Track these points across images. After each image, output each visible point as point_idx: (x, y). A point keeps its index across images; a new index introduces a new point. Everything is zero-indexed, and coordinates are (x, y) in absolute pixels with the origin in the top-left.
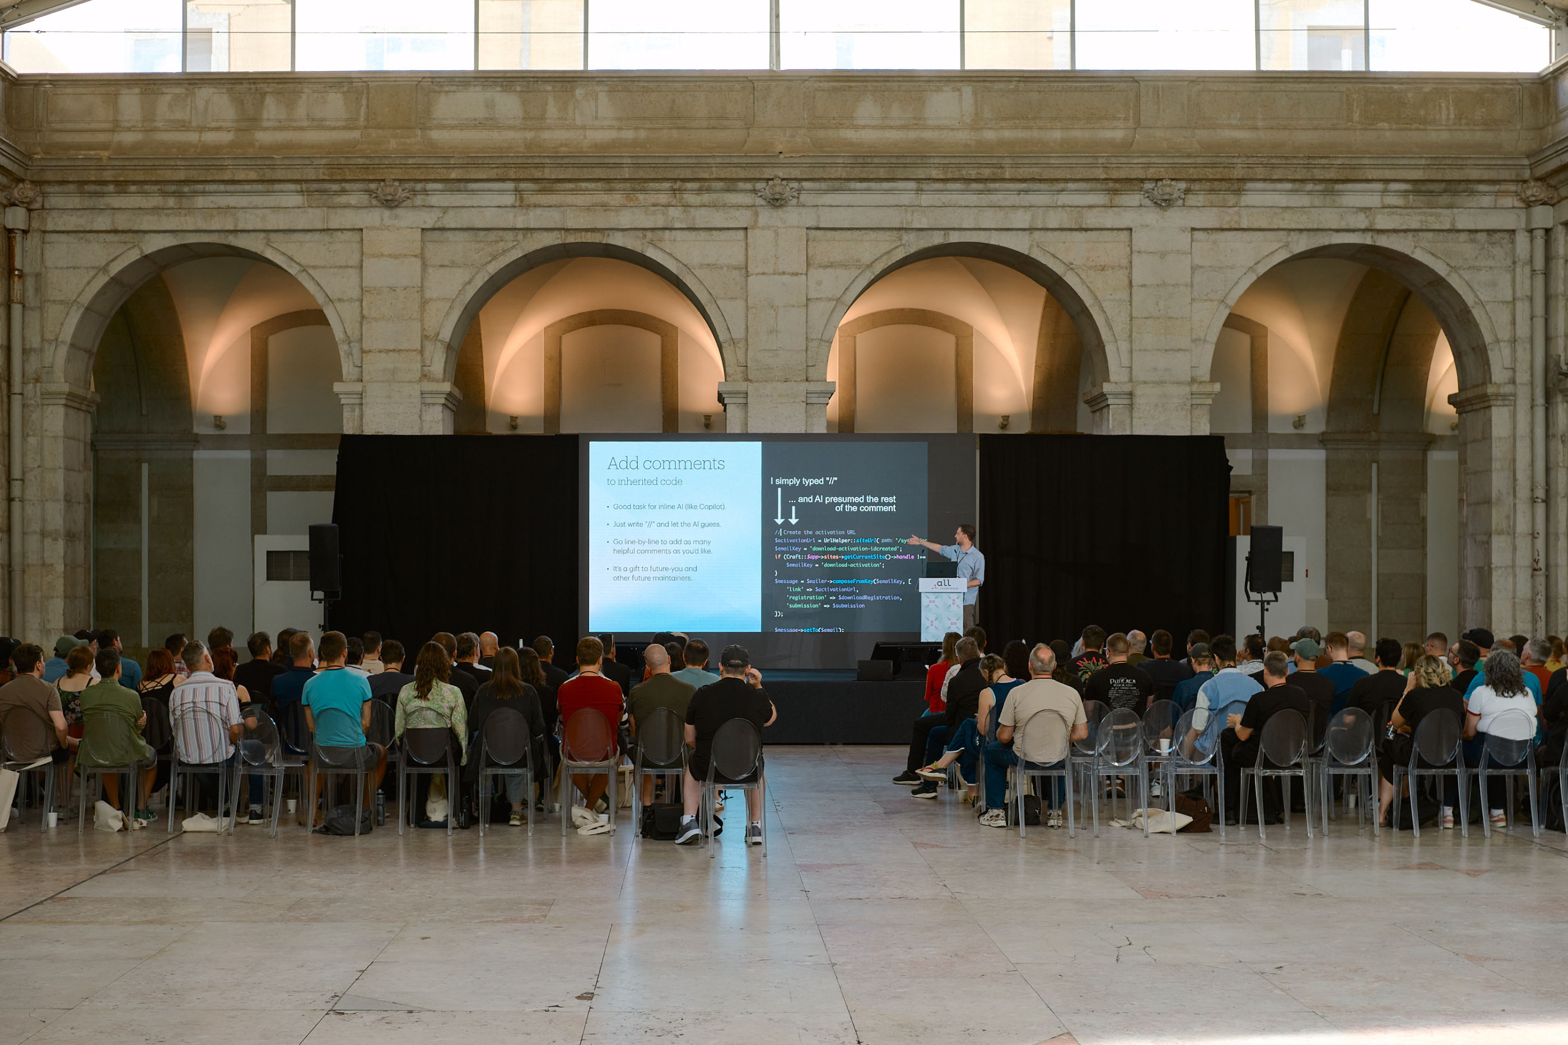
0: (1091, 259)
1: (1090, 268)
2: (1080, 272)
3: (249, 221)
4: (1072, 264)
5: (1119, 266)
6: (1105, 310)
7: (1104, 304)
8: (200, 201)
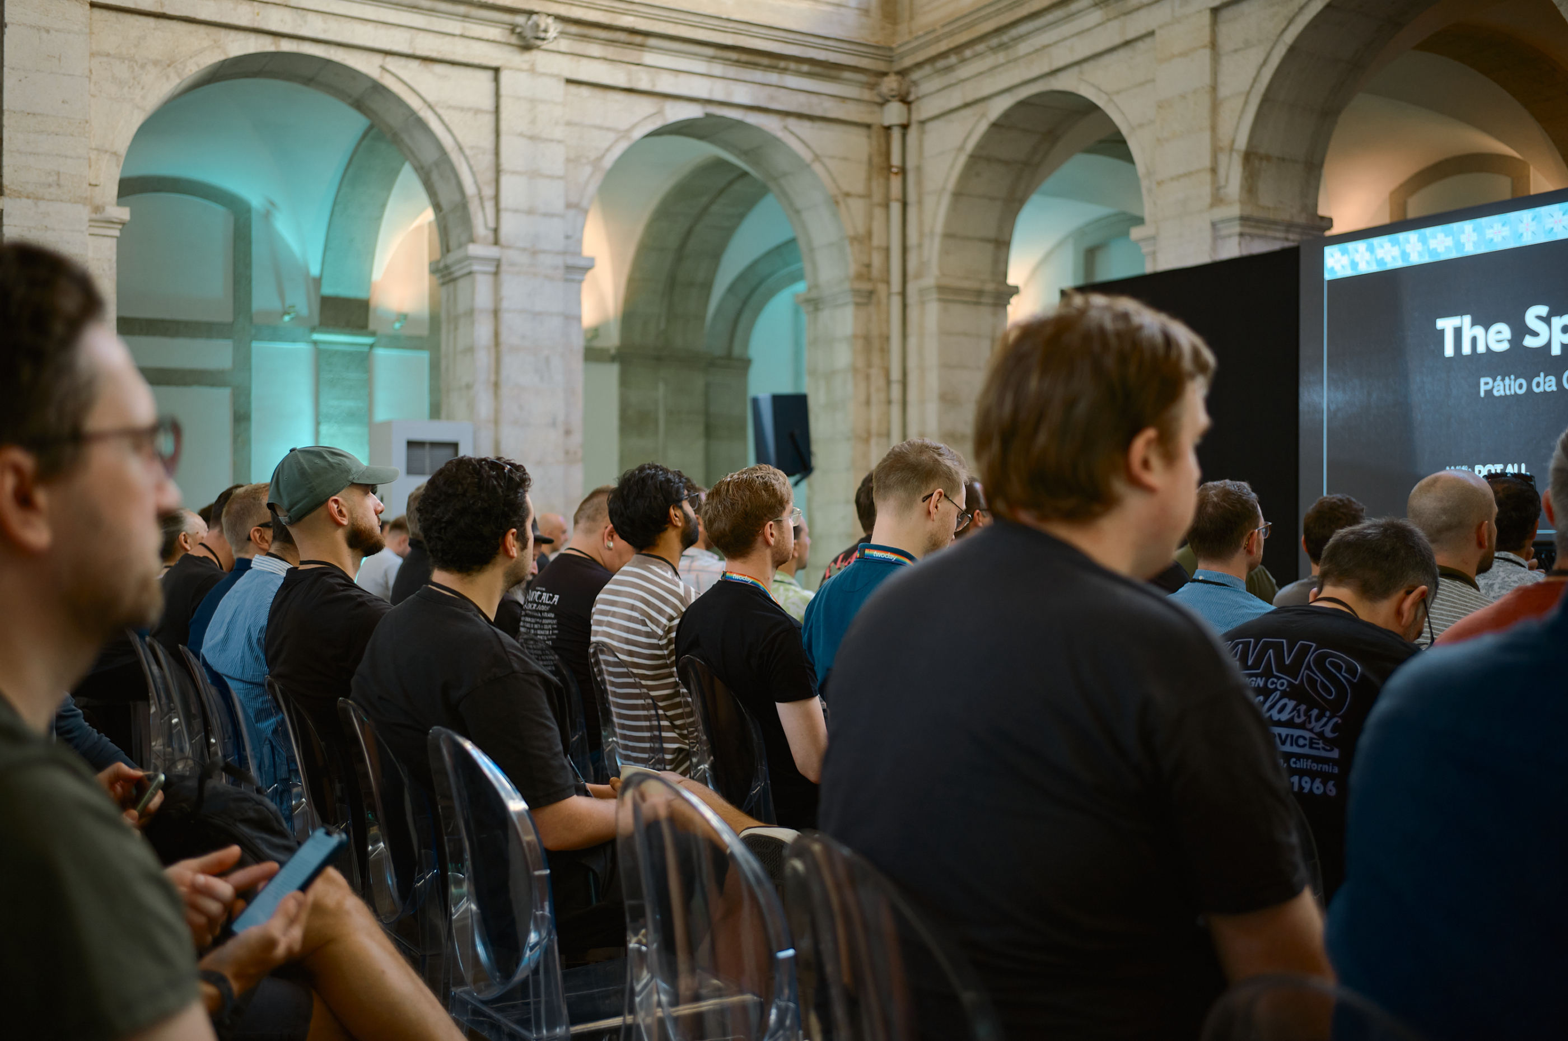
3: (1061, 57)
8: (1023, 48)
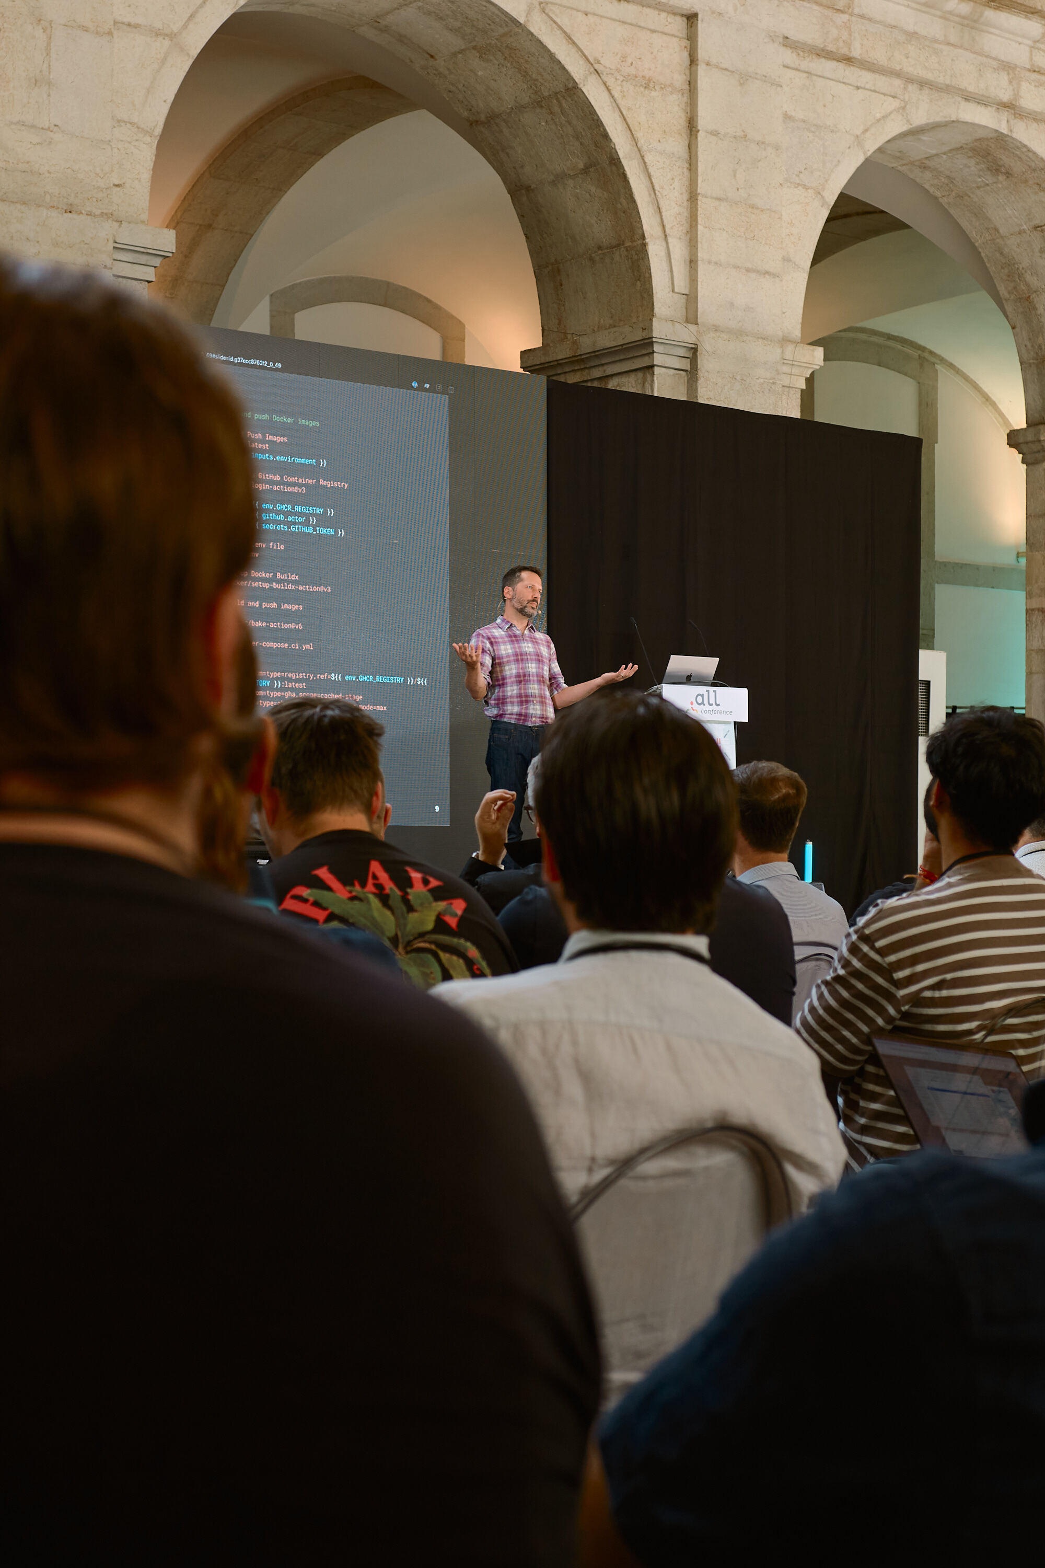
0: (629, 60)
1: (627, 78)
2: (611, 82)
4: (599, 62)
5: (671, 85)
6: (651, 170)
7: (649, 158)
